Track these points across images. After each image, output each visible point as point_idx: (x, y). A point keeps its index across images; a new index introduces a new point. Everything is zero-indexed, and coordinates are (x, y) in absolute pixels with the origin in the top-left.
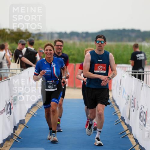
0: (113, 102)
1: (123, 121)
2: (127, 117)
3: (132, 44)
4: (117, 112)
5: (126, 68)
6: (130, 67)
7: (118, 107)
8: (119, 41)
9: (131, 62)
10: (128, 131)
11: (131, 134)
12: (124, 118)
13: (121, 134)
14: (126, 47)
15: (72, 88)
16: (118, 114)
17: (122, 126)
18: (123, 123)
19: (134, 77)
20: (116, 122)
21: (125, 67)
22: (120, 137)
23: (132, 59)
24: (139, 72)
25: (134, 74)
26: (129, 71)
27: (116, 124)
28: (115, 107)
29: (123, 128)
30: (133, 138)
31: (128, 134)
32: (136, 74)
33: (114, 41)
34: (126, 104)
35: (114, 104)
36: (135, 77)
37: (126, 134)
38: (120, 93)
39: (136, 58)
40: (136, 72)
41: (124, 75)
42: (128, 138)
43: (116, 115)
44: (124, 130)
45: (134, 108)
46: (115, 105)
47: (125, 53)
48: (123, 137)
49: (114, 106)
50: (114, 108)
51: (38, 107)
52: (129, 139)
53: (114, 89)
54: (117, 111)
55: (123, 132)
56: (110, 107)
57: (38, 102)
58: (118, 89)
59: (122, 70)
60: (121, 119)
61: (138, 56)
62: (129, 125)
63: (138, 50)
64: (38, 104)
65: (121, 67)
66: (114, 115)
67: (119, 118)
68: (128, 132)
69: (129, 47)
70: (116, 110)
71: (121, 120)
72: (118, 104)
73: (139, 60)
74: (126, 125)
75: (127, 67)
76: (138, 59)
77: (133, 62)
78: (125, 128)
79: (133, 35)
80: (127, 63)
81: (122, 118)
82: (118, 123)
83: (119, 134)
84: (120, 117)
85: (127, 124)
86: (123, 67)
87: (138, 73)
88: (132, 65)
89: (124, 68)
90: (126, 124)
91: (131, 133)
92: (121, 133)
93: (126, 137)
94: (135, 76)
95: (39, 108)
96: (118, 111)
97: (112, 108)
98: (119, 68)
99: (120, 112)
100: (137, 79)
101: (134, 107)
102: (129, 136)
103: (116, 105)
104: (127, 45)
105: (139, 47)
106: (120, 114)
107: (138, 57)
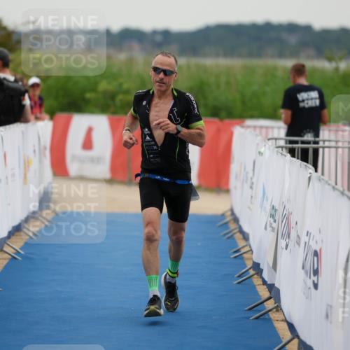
0: (232, 222)
1: (257, 274)
2: (268, 264)
3: (289, 63)
4: (243, 251)
5: (270, 131)
6: (279, 128)
7: (246, 237)
8: (251, 55)
9: (284, 113)
10: (272, 301)
11: (277, 311)
12: (261, 267)
13: (250, 309)
14: (271, 73)
15: (122, 182)
16: (245, 256)
17: (254, 287)
18: (257, 281)
19: (289, 155)
20: (240, 276)
21: (267, 128)
22: (248, 318)
23: (285, 106)
24: (303, 142)
25: (290, 146)
26: (276, 139)
27: (239, 283)
28: (238, 236)
29: (256, 293)
30: (282, 321)
31: (270, 311)
32: (294, 146)
33: (240, 56)
34: (266, 228)
35: (235, 229)
36: (293, 156)
37: (265, 309)
38: (252, 197)
39: (297, 101)
40: (296, 142)
41: (262, 150)
42: (270, 320)
43: (240, 257)
44: (260, 299)
45: (287, 240)
46: (237, 230)
47: (267, 89)
48: (257, 318)
49: (235, 233)
50: (234, 239)
51: (27, 235)
52: (272, 323)
53: (235, 188)
54: (244, 247)
55: (256, 303)
56: (225, 235)
57: (27, 220)
58: (247, 186)
59: (257, 135)
60: (254, 270)
61: (302, 96)
62: (274, 285)
63: (303, 81)
64: (26, 226)
65: (255, 127)
66: (235, 257)
67: (249, 267)
68: (270, 304)
69: (280, 73)
70: (241, 243)
71: (252, 272)
72: (246, 229)
73: (304, 108)
74: (265, 287)
75: (272, 128)
76: (301, 105)
77: (289, 112)
78: (264, 292)
79: (293, 40)
80: (273, 116)
81: (256, 267)
82: (244, 280)
83: (246, 309)
84: (249, 264)
85: (269, 283)
86: (261, 127)
87: (300, 145)
88: (285, 123)
89: (264, 131)
90: (264, 282)
91: (278, 308)
92: (250, 307)
93: (264, 318)
94: (292, 152)
95: (31, 238)
96: (246, 246)
97: (229, 238)
98: (249, 130)
99: (251, 250)
100: (297, 162)
101: (289, 237)
102: (273, 315)
103: (241, 231)
104: (275, 68)
105: (307, 73)
106: (252, 253)
107: (303, 101)
